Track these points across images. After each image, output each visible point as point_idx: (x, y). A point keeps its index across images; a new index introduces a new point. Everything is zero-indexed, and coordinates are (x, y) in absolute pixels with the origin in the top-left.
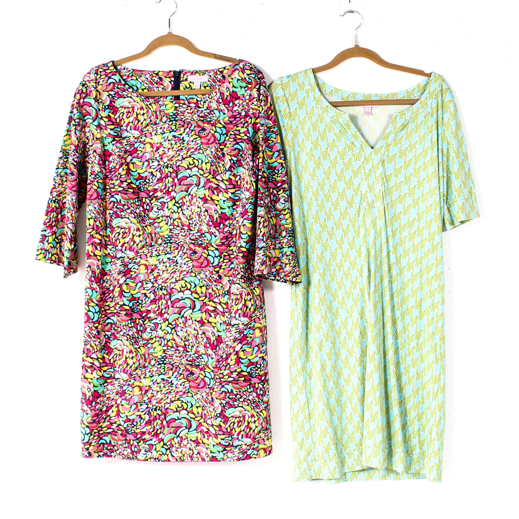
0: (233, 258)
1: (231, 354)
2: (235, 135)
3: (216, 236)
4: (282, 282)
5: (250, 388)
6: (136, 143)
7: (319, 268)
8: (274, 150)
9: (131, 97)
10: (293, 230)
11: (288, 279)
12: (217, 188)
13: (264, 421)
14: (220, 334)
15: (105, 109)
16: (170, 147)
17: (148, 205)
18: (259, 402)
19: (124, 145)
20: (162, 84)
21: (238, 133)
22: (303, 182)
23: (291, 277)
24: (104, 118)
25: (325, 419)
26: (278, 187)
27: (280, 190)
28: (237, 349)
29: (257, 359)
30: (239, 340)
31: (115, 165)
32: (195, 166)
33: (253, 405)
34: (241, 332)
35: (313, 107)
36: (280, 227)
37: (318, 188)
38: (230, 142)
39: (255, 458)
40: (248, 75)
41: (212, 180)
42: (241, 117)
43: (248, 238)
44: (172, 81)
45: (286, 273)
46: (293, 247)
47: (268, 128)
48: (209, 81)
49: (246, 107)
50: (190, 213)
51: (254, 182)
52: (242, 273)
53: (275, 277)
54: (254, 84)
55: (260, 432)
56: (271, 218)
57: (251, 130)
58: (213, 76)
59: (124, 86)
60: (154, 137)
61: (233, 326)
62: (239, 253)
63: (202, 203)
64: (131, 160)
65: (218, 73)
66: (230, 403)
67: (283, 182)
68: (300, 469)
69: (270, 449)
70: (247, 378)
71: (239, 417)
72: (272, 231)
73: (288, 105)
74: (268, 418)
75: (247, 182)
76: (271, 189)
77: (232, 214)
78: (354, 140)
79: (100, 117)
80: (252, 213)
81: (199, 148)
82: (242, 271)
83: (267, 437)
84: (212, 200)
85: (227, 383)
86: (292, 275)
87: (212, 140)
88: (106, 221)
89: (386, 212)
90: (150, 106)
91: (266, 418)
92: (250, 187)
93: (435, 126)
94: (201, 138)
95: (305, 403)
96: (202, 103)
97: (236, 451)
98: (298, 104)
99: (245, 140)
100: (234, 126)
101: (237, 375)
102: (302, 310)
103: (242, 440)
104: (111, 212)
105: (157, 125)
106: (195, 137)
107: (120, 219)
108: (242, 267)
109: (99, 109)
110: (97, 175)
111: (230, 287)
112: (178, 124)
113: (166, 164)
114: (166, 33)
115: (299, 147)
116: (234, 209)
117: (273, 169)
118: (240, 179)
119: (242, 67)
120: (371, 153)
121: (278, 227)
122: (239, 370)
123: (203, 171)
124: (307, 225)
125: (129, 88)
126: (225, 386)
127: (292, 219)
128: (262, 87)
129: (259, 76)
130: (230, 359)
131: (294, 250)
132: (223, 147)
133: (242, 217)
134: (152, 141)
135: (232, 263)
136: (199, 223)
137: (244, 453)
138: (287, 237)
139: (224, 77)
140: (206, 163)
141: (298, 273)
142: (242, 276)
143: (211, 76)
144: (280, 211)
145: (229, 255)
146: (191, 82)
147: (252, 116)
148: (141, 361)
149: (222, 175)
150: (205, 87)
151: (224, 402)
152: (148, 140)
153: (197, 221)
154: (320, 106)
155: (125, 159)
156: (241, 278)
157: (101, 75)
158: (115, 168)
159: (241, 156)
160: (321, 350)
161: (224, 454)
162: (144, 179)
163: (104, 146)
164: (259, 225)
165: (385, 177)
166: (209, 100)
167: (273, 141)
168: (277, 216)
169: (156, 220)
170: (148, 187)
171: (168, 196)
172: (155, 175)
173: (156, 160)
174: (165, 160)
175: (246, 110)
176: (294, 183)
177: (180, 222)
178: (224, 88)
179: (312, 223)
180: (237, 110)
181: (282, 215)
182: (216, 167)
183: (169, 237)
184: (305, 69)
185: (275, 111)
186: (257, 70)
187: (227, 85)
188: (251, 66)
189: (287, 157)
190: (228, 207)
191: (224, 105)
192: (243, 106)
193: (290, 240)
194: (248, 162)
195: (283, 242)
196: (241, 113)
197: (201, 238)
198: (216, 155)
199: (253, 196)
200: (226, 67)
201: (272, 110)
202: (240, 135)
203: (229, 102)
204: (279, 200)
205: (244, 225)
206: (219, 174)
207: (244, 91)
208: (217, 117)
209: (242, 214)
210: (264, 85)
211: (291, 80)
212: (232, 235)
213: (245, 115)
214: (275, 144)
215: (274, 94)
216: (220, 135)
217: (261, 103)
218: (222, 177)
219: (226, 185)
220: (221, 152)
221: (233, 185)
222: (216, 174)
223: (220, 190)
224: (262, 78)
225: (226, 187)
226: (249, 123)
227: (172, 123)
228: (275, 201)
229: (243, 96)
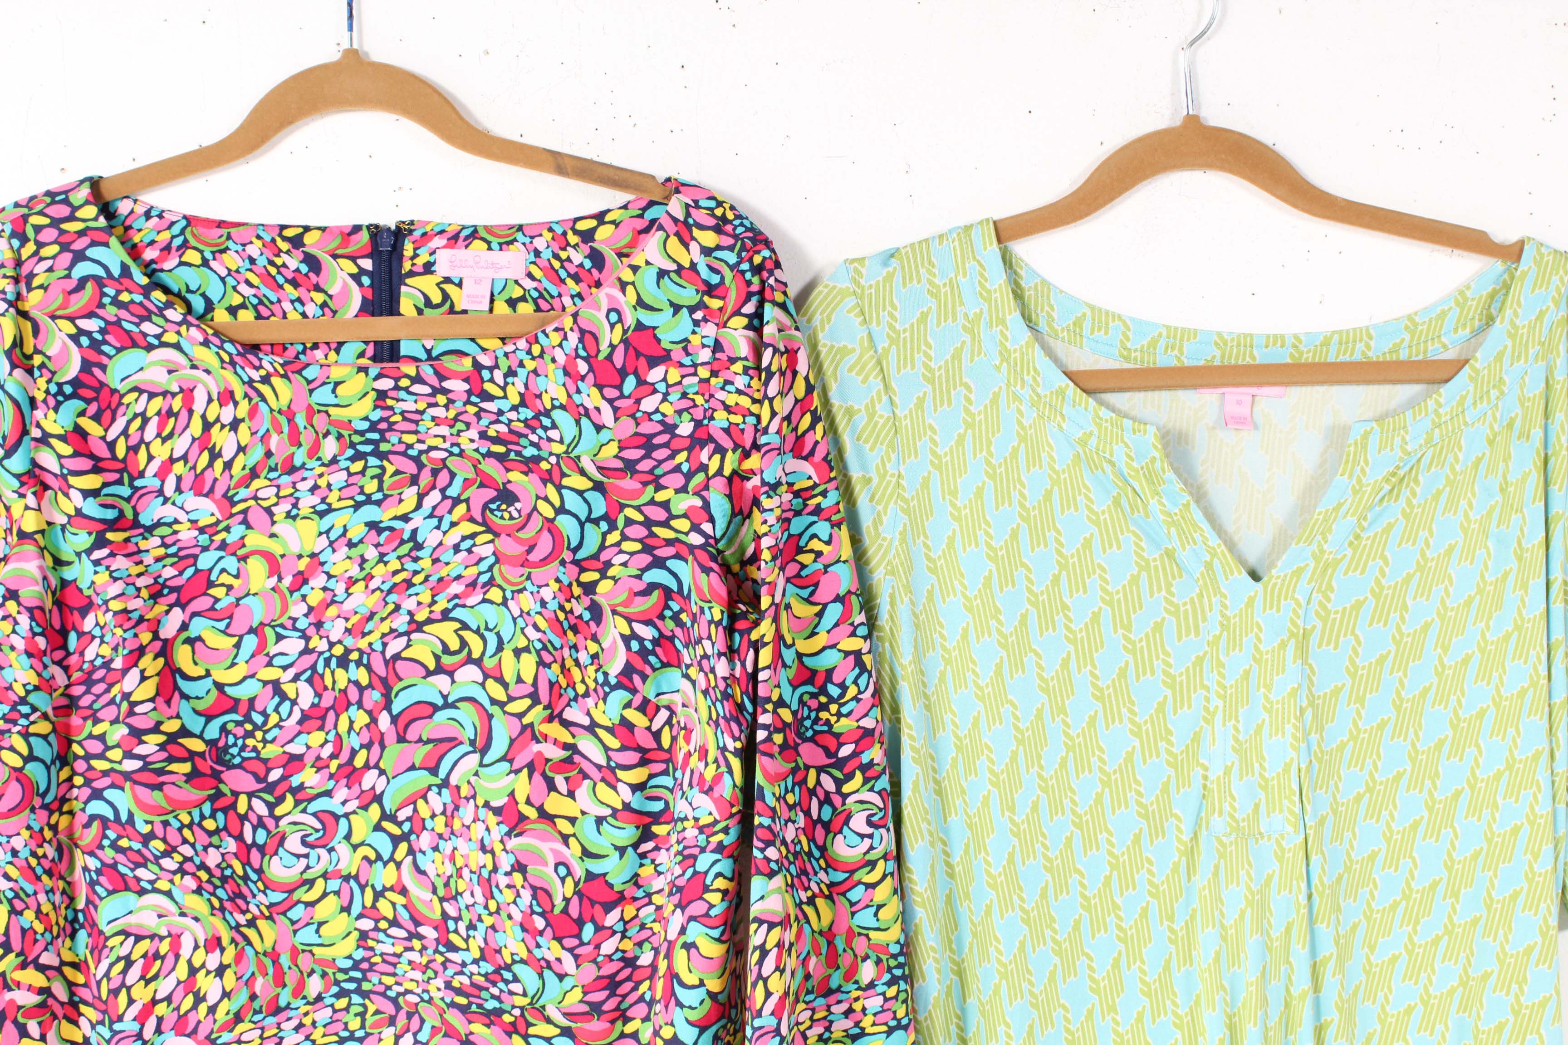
2: (648, 523)
3: (561, 977)
6: (205, 549)
8: (823, 595)
9: (177, 346)
10: (907, 948)
12: (568, 761)
15: (58, 399)
16: (355, 571)
17: (260, 823)
19: (148, 559)
20: (318, 288)
21: (661, 515)
22: (950, 728)
24: (53, 441)
26: (840, 764)
27: (850, 777)
31: (106, 650)
32: (469, 660)
35: (996, 396)
36: (849, 942)
37: (1015, 754)
38: (624, 558)
40: (707, 251)
41: (546, 728)
42: (675, 445)
43: (708, 1003)
44: (362, 271)
46: (906, 1028)
47: (797, 494)
48: (530, 276)
49: (699, 400)
50: (449, 869)
51: (736, 753)
54: (733, 295)
56: (811, 901)
57: (720, 505)
58: (547, 254)
59: (147, 296)
60: (282, 527)
63: (499, 830)
64: (184, 627)
65: (573, 239)
67: (865, 737)
72: (813, 961)
73: (886, 386)
75: (703, 753)
76: (812, 773)
77: (635, 880)
78: (1176, 543)
79: (36, 433)
80: (725, 892)
81: (484, 578)
84: (546, 816)
87: (545, 545)
88: (72, 899)
89: (1313, 858)
90: (265, 389)
92: (718, 778)
93: (1535, 480)
94: (497, 535)
96: (498, 376)
98: (931, 381)
99: (692, 548)
100: (645, 484)
104: (93, 863)
105: (297, 476)
106: (467, 528)
107: (131, 896)
109: (33, 401)
110: (23, 701)
112: (390, 469)
113: (338, 650)
114: (331, 55)
115: (933, 571)
116: (643, 856)
117: (820, 679)
118: (669, 722)
119: (681, 217)
120: (1251, 601)
121: (840, 943)
123: (505, 685)
124: (963, 909)
125: (169, 305)
127: (902, 898)
128: (769, 311)
129: (757, 259)
131: (912, 1038)
132: (596, 576)
133: (682, 906)
134: (275, 547)
136: (489, 921)
138: (880, 989)
139: (597, 259)
140: (517, 652)
143: (537, 253)
144: (852, 872)
146: (448, 280)
147: (727, 443)
149: (590, 702)
150: (512, 303)
152: (255, 540)
153: (480, 909)
154: (1026, 393)
155: (155, 626)
157: (40, 245)
158: (107, 665)
159: (676, 618)
162: (243, 708)
163: (58, 562)
164: (760, 962)
165: (1312, 704)
166: (530, 365)
167: (819, 554)
168: (834, 891)
169: (298, 895)
170: (260, 746)
171: (349, 786)
172: (292, 696)
173: (295, 629)
174: (336, 629)
175: (699, 414)
176: (911, 737)
177: (405, 906)
178: (599, 309)
179: (989, 909)
180: (657, 411)
181: (861, 888)
182: (565, 670)
183: (356, 966)
184: (962, 223)
185: (829, 412)
186: (747, 230)
187: (610, 297)
188: (719, 212)
189: (879, 623)
190: (616, 848)
191: (600, 387)
192: (684, 395)
193: (896, 998)
194: (705, 656)
195: (864, 1009)
196: (676, 426)
197: (494, 984)
198: (561, 616)
199: (732, 816)
200: (609, 211)
201: (814, 413)
202: (673, 523)
203: (623, 374)
204: (847, 822)
205: (689, 947)
206: (575, 699)
207: (690, 326)
208: (567, 441)
209: (680, 889)
210: (779, 297)
211: (899, 273)
212: (635, 968)
213: (691, 436)
214: (826, 567)
215: (821, 336)
216: (582, 525)
217: (766, 384)
218: (588, 714)
219: (607, 749)
220: (586, 601)
221: (639, 749)
222: (564, 701)
223: (581, 771)
224: (769, 265)
225: (609, 759)
226: (711, 472)
227: (365, 467)
228: (827, 826)
229: (685, 349)
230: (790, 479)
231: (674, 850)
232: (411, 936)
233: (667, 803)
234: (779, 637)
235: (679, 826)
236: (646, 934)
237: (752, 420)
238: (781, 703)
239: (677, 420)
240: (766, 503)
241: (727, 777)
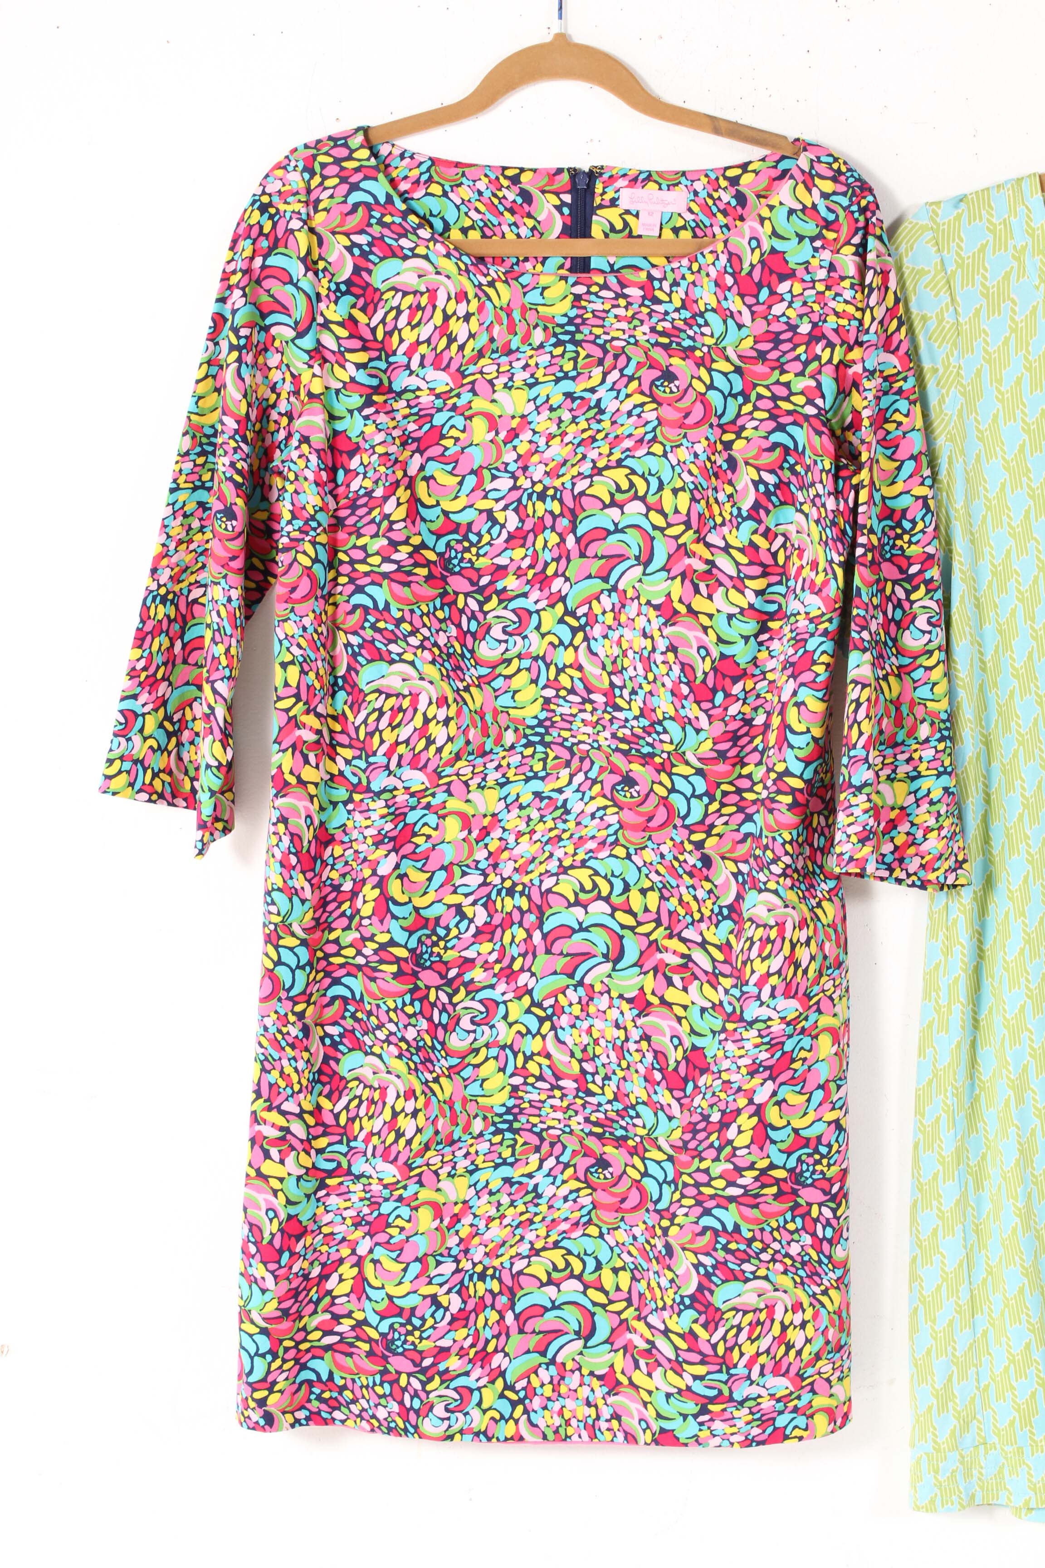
0: (754, 802)
1: (738, 1112)
2: (774, 398)
3: (698, 731)
4: (913, 885)
5: (793, 1220)
6: (440, 410)
7: (1027, 837)
8: (901, 454)
9: (426, 257)
10: (951, 717)
11: (932, 876)
12: (709, 572)
13: (832, 1321)
14: (699, 1042)
15: (337, 295)
16: (554, 429)
17: (473, 616)
18: (820, 1262)
19: (399, 416)
20: (529, 216)
21: (784, 392)
22: (988, 557)
23: (942, 871)
24: (333, 327)
25: (1024, 1317)
26: (910, 579)
27: (916, 588)
28: (758, 1099)
29: (819, 1128)
30: (766, 1068)
31: (368, 484)
32: (636, 497)
33: (801, 1273)
34: (775, 1045)
35: (1034, 309)
36: (911, 709)
37: (1036, 578)
38: (755, 423)
39: (801, 1438)
40: (825, 196)
41: (694, 547)
42: (796, 340)
43: (812, 745)
44: (563, 204)
45: (928, 858)
46: (950, 774)
47: (886, 379)
48: (690, 210)
49: (816, 307)
50: (616, 651)
51: (840, 564)
52: (787, 860)
53: (891, 870)
54: (845, 229)
55: (818, 1357)
56: (885, 678)
57: (829, 385)
58: (703, 194)
59: (404, 219)
60: (501, 395)
61: (751, 1024)
62: (779, 792)
63: (657, 622)
64: (422, 468)
65: (723, 183)
66: (730, 1265)
67: (928, 560)
68: (936, 1472)
69: (845, 1409)
70: (786, 1188)
71: (755, 1311)
72: (885, 721)
73: (953, 300)
74: (844, 1314)
75: (814, 565)
76: (889, 584)
77: (754, 661)
79: (320, 320)
80: (828, 665)
81: (649, 437)
82: (787, 853)
83: (838, 1374)
84: (692, 612)
85: (723, 1202)
86: (946, 866)
87: (698, 412)
88: (333, 668)
90: (491, 291)
91: (838, 1313)
92: (826, 583)
94: (660, 404)
95: (960, 1265)
96: (666, 285)
97: (742, 1414)
98: (986, 296)
99: (807, 417)
100: (773, 369)
101: (756, 1179)
102: (965, 971)
103: (762, 1381)
104: (355, 640)
105: (513, 357)
106: (638, 399)
107: (384, 665)
108: (788, 838)
109: (318, 295)
110: (313, 518)
111: (739, 897)
112: (583, 353)
113: (539, 488)
114: (547, 38)
115: (981, 438)
116: (761, 644)
117: (897, 516)
118: (784, 546)
119: (807, 169)
121: (905, 709)
122: (763, 1164)
123: (665, 516)
124: (992, 696)
125: (420, 226)
126: (715, 1212)
127: (950, 680)
128: (872, 242)
129: (863, 203)
130: (733, 1128)
131: (954, 782)
132: (733, 437)
133: (794, 676)
134: (495, 410)
135: (749, 818)
136: (647, 688)
137: (766, 1421)
138: (933, 743)
139: (741, 199)
140: (675, 492)
141: (960, 858)
142: (788, 866)
143: (696, 193)
144: (915, 658)
145: (739, 791)
146: (627, 212)
147: (836, 340)
148: (441, 1121)
149: (725, 530)
150: (676, 231)
151: (708, 1261)
152: (479, 404)
153: (640, 680)
155: (404, 466)
156: (784, 875)
157: (324, 178)
158: (369, 494)
159: (792, 469)
160: (1020, 1100)
161: (701, 1424)
162: (463, 530)
163: (332, 417)
164: (856, 711)
166: (690, 278)
167: (900, 424)
168: (902, 672)
169: (500, 669)
170: (474, 559)
171: (541, 590)
172: (502, 521)
173: (506, 471)
174: (538, 472)
175: (815, 318)
176: (961, 563)
177: (580, 679)
178: (743, 237)
179: (1012, 693)
180: (784, 314)
181: (922, 670)
182: (708, 506)
183: (540, 724)
184: (1015, 175)
185: (909, 318)
186: (856, 180)
187: (752, 229)
188: (835, 166)
189: (939, 477)
190: (742, 637)
191: (742, 296)
192: (805, 303)
193: (944, 751)
194: (818, 495)
195: (921, 758)
196: (797, 326)
197: (649, 734)
198: (709, 465)
199: (835, 610)
200: (750, 162)
201: (899, 319)
202: (792, 398)
203: (759, 286)
204: (913, 621)
205: (798, 705)
206: (715, 527)
207: (811, 252)
208: (716, 336)
209: (792, 665)
210: (878, 232)
211: (966, 213)
212: (752, 726)
213: (809, 334)
214: (904, 434)
215: (905, 260)
216: (725, 398)
217: (869, 296)
218: (724, 538)
219: (737, 564)
220: (725, 455)
221: (761, 564)
222: (707, 529)
223: (718, 580)
224: (872, 207)
225: (739, 571)
226: (823, 361)
227: (564, 352)
228: (898, 624)
229: (807, 269)
230: (881, 368)
231: (785, 639)
232: (585, 701)
233: (780, 605)
234: (872, 482)
235: (792, 620)
236: (760, 702)
237: (855, 323)
238: (871, 531)
239: (798, 321)
240: (867, 384)
241: (833, 582)
